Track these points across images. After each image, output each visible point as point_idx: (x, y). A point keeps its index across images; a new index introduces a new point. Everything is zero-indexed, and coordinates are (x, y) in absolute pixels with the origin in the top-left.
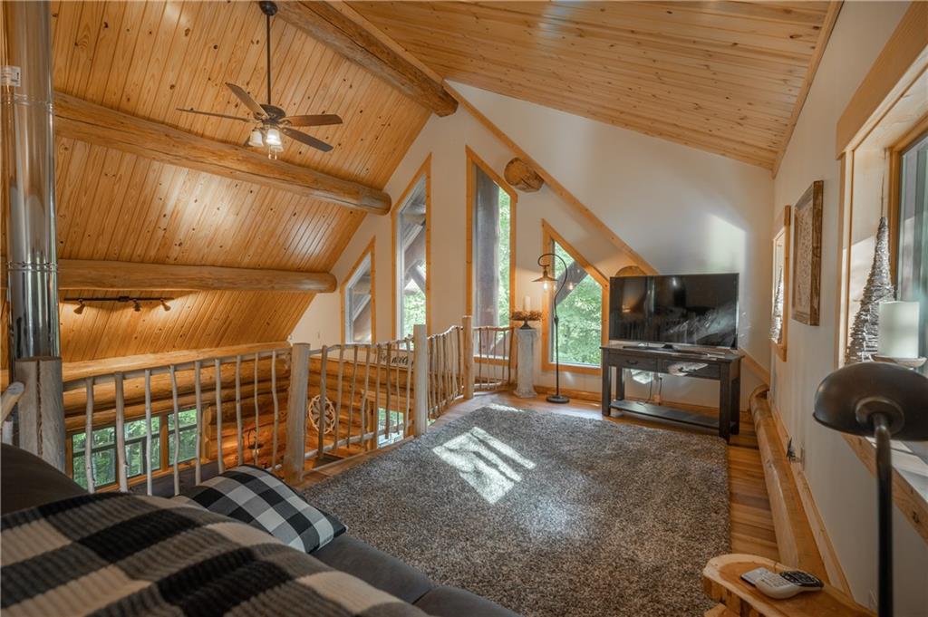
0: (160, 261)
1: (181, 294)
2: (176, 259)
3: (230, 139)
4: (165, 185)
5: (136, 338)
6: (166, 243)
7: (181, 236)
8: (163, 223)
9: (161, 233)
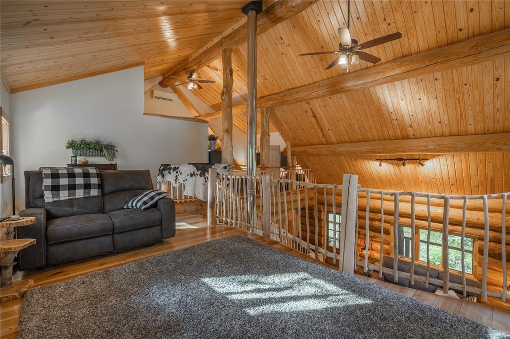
0: (406, 137)
1: (433, 157)
2: (414, 135)
3: (397, 57)
4: (381, 97)
5: (421, 182)
6: (403, 127)
7: (408, 121)
8: (394, 117)
9: (396, 122)
